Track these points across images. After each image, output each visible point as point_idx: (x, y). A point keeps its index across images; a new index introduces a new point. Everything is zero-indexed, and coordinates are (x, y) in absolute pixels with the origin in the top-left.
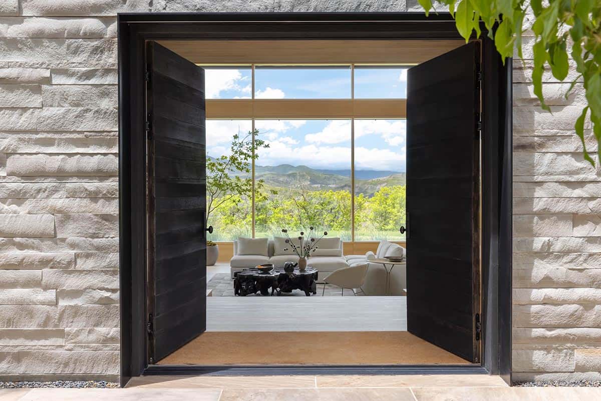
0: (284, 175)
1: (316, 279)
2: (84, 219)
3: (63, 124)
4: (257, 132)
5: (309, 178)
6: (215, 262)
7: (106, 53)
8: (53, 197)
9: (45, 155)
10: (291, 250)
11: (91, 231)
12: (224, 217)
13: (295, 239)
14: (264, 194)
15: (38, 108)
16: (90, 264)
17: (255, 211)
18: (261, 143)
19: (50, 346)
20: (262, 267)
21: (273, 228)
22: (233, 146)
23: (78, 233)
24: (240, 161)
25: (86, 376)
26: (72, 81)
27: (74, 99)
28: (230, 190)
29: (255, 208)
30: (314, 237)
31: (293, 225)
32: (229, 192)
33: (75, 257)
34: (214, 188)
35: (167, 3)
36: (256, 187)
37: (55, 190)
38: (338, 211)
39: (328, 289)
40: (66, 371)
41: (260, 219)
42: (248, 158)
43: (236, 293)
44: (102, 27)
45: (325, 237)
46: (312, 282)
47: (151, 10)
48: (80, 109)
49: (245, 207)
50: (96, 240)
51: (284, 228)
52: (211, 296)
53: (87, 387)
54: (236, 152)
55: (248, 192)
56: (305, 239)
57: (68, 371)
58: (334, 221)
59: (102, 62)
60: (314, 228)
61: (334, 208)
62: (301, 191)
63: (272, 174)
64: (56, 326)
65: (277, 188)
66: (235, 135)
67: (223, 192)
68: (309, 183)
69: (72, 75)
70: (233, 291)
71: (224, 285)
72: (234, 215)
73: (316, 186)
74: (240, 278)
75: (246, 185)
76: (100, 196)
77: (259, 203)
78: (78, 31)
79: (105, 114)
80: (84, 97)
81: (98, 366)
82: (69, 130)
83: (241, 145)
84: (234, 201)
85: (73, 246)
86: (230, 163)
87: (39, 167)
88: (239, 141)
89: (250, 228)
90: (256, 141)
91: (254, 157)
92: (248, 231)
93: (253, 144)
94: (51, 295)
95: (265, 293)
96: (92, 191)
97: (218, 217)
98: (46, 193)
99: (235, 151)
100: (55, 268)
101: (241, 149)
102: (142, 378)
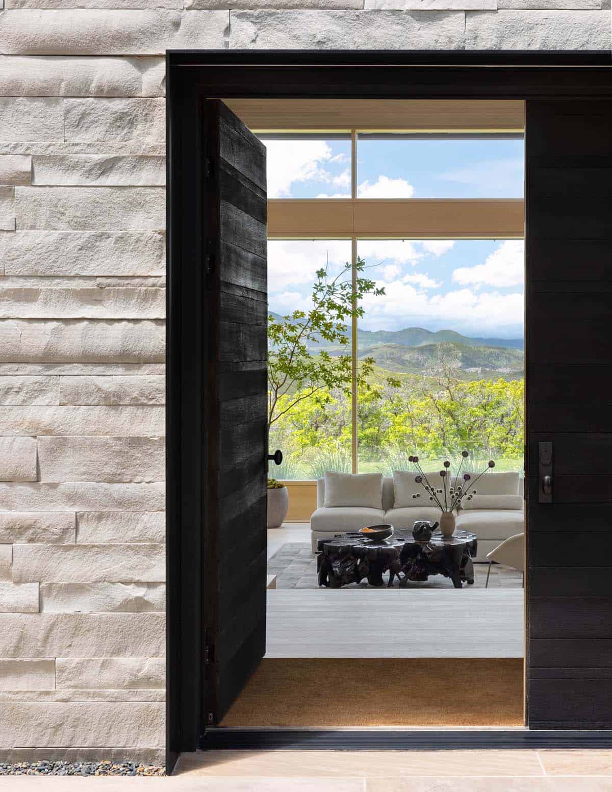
0: (413, 349)
1: (474, 554)
2: (93, 446)
3: (54, 262)
4: (362, 263)
5: (460, 354)
6: (281, 522)
7: (139, 127)
8: (34, 404)
9: (21, 323)
10: (426, 495)
11: (108, 470)
12: (299, 432)
13: (432, 475)
14: (375, 387)
15: (8, 231)
16: (104, 533)
17: (358, 419)
18: (368, 286)
19: (26, 692)
20: (372, 531)
21: (392, 452)
22: (315, 291)
23: (84, 473)
24: (328, 321)
25: (96, 752)
26: (74, 178)
27: (78, 214)
28: (311, 379)
29: (357, 413)
30: (469, 471)
31: (429, 447)
32: (308, 382)
33: (76, 519)
34: (280, 375)
35: (259, 29)
36: (360, 372)
37: (40, 390)
38: (514, 421)
39: (497, 575)
40: (57, 742)
41: (367, 437)
42: (344, 315)
43: (323, 582)
44: (133, 76)
45: (490, 471)
46: (465, 560)
47: (227, 43)
48: (88, 233)
49: (339, 411)
50: (117, 486)
51: (412, 453)
52: (274, 588)
53: (100, 773)
54: (322, 304)
55: (344, 382)
56: (453, 475)
57: (60, 742)
58: (507, 439)
59: (132, 142)
60: (470, 454)
61: (507, 415)
62: (445, 381)
63: (389, 347)
64: (39, 653)
65: (399, 375)
66: (319, 270)
67: (297, 382)
68: (460, 364)
69: (73, 167)
70: (316, 578)
71: (299, 566)
72: (317, 427)
73: (473, 370)
74: (329, 552)
75: (340, 369)
76: (127, 401)
77: (367, 404)
78: (87, 82)
79: (137, 242)
80: (97, 211)
81: (119, 732)
82: (67, 274)
83: (331, 290)
84: (318, 401)
85: (72, 498)
86: (310, 325)
87: (8, 346)
88: (327, 281)
89: (347, 453)
90: (360, 281)
91: (356, 313)
92: (344, 459)
93: (353, 287)
94: (28, 593)
95: (376, 583)
96: (110, 393)
97: (288, 432)
98: (21, 396)
99: (319, 301)
100: (39, 540)
101: (332, 297)
102: (197, 755)
